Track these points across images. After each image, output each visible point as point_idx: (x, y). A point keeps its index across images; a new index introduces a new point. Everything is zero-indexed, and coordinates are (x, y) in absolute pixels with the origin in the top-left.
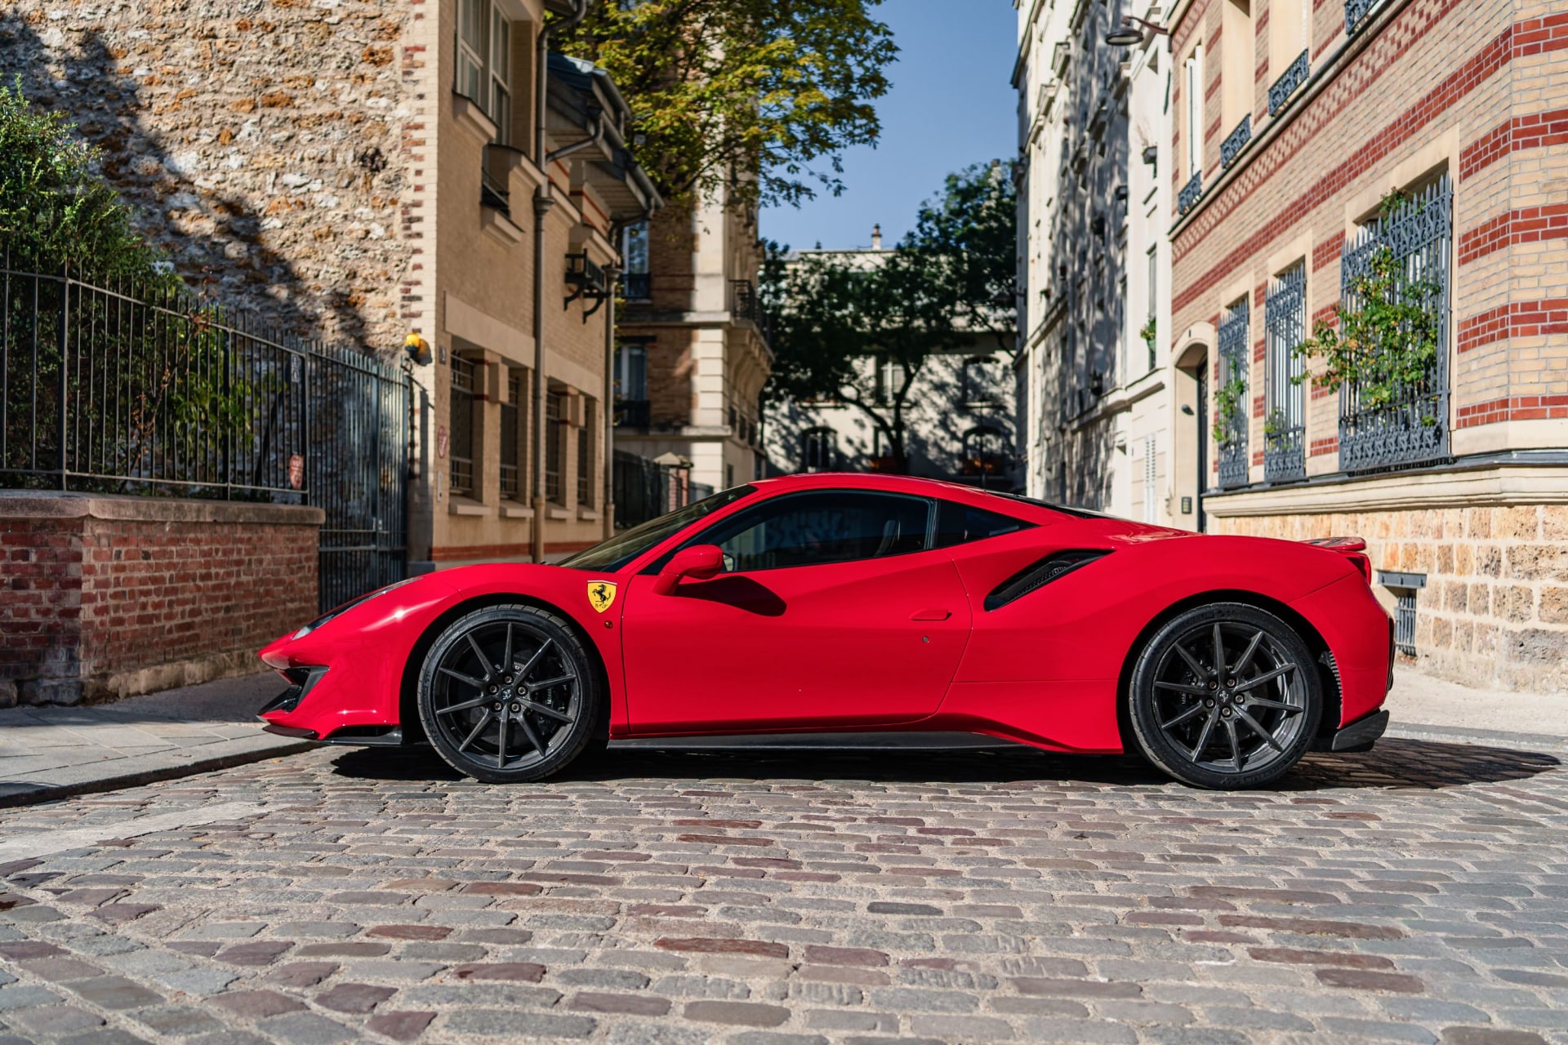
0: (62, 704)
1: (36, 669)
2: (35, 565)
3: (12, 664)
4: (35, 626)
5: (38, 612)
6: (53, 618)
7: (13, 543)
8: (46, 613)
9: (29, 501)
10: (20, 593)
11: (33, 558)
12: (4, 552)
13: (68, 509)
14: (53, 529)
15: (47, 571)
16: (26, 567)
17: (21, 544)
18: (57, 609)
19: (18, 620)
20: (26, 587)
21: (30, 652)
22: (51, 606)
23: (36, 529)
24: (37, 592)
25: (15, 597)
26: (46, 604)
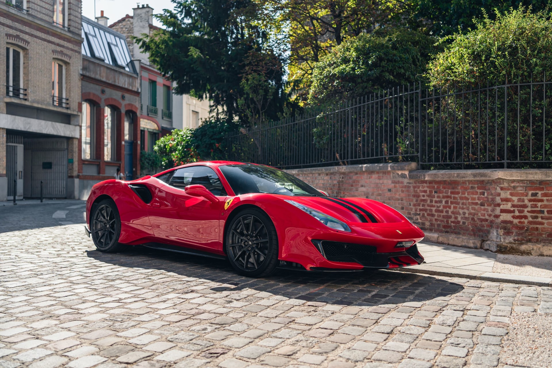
0: (492, 251)
1: (488, 237)
2: (486, 197)
3: (481, 233)
4: (486, 220)
5: (488, 215)
6: (492, 218)
7: (480, 189)
8: (490, 215)
9: (480, 173)
10: (482, 207)
11: (486, 194)
12: (477, 192)
13: (492, 176)
14: (491, 184)
15: (490, 200)
16: (484, 198)
17: (482, 189)
18: (493, 215)
19: (482, 217)
20: (484, 205)
21: (486, 230)
22: (491, 213)
23: (486, 183)
24: (487, 207)
25: (481, 209)
26: (490, 212)
